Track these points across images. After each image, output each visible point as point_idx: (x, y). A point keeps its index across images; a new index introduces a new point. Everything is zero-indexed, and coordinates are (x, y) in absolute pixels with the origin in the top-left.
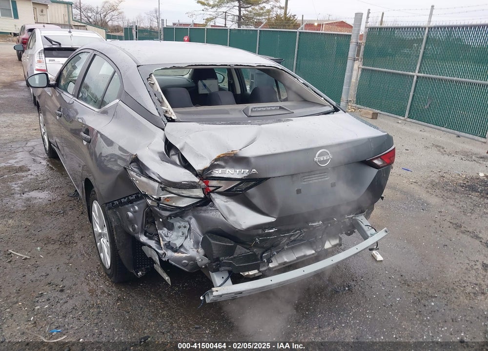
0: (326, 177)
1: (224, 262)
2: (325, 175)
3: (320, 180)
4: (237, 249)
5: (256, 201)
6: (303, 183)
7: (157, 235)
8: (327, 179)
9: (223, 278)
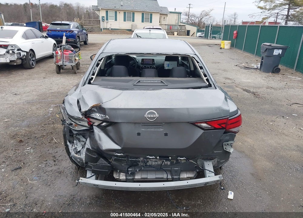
0: (161, 129)
1: (89, 166)
2: (161, 127)
3: (156, 130)
4: (100, 160)
5: (112, 134)
6: (143, 130)
7: (73, 143)
8: (161, 130)
9: (91, 174)
